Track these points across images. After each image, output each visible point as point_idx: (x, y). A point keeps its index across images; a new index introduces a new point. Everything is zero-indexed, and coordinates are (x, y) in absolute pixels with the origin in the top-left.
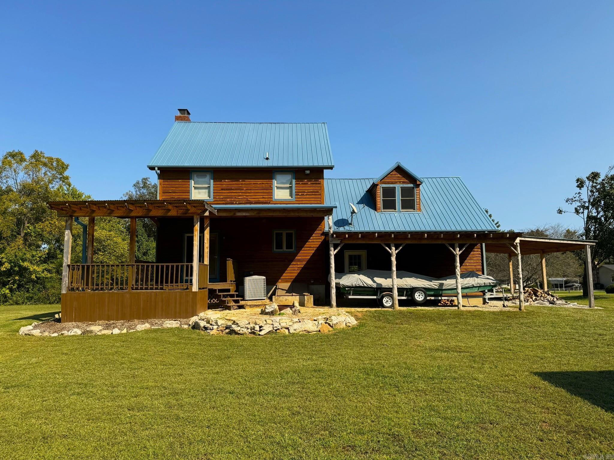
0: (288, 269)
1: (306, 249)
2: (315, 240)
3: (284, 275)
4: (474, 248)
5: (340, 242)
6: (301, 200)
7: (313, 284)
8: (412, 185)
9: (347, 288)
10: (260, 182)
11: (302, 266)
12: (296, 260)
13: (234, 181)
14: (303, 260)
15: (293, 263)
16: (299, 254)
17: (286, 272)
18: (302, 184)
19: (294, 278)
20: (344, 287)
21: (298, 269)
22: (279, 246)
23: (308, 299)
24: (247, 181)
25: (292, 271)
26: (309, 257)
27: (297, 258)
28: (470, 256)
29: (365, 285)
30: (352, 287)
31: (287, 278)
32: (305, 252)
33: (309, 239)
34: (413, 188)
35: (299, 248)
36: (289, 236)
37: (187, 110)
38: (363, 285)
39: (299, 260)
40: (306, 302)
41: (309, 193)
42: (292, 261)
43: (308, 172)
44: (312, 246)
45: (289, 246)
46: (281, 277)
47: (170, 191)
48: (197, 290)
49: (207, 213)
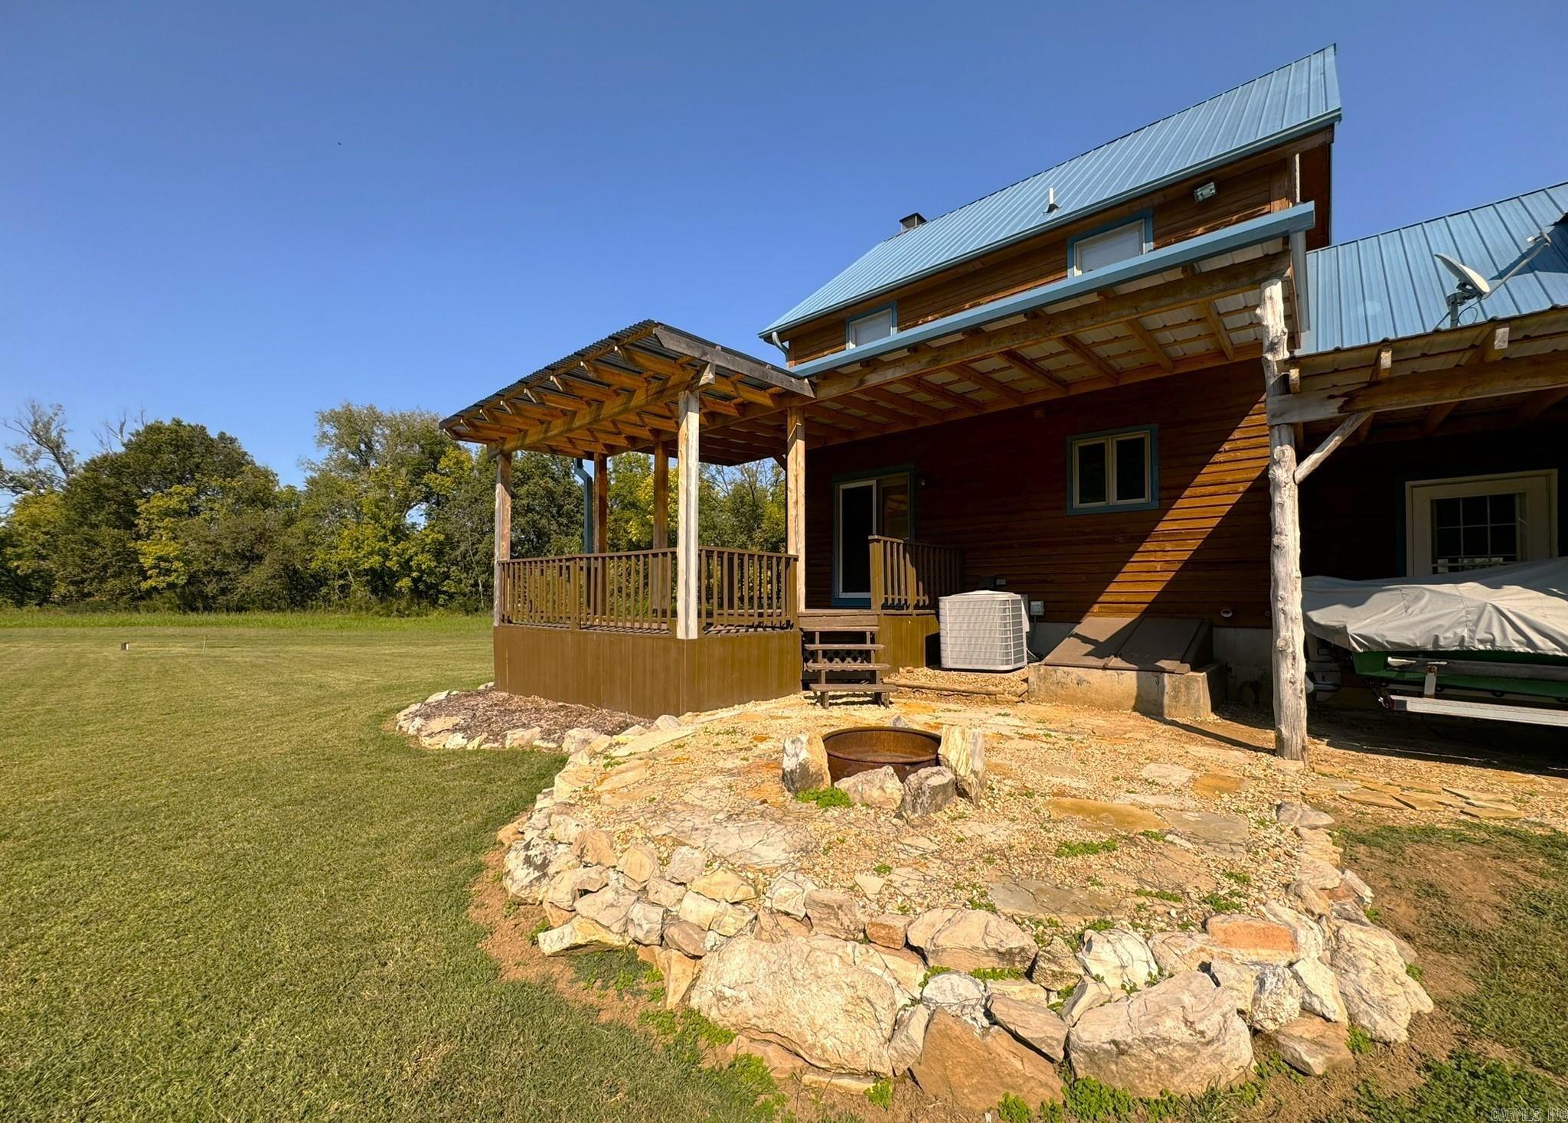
0: (1128, 567)
1: (1199, 491)
2: (1240, 455)
3: (1112, 587)
5: (1341, 409)
7: (1231, 623)
9: (1396, 654)
11: (1186, 556)
12: (1158, 536)
14: (1189, 534)
15: (1147, 546)
16: (1171, 514)
17: (1120, 577)
19: (1150, 598)
20: (1375, 648)
21: (1166, 566)
22: (1093, 489)
23: (1176, 689)
25: (1144, 576)
26: (1215, 522)
27: (1161, 527)
29: (1547, 647)
30: (1438, 654)
31: (1123, 600)
32: (1197, 502)
33: (1216, 451)
35: (1171, 493)
36: (1130, 454)
37: (917, 214)
38: (1530, 643)
39: (1172, 536)
40: (1166, 700)
42: (1143, 539)
43: (1208, 191)
44: (1229, 479)
45: (1130, 486)
46: (1100, 595)
48: (694, 635)
49: (707, 377)
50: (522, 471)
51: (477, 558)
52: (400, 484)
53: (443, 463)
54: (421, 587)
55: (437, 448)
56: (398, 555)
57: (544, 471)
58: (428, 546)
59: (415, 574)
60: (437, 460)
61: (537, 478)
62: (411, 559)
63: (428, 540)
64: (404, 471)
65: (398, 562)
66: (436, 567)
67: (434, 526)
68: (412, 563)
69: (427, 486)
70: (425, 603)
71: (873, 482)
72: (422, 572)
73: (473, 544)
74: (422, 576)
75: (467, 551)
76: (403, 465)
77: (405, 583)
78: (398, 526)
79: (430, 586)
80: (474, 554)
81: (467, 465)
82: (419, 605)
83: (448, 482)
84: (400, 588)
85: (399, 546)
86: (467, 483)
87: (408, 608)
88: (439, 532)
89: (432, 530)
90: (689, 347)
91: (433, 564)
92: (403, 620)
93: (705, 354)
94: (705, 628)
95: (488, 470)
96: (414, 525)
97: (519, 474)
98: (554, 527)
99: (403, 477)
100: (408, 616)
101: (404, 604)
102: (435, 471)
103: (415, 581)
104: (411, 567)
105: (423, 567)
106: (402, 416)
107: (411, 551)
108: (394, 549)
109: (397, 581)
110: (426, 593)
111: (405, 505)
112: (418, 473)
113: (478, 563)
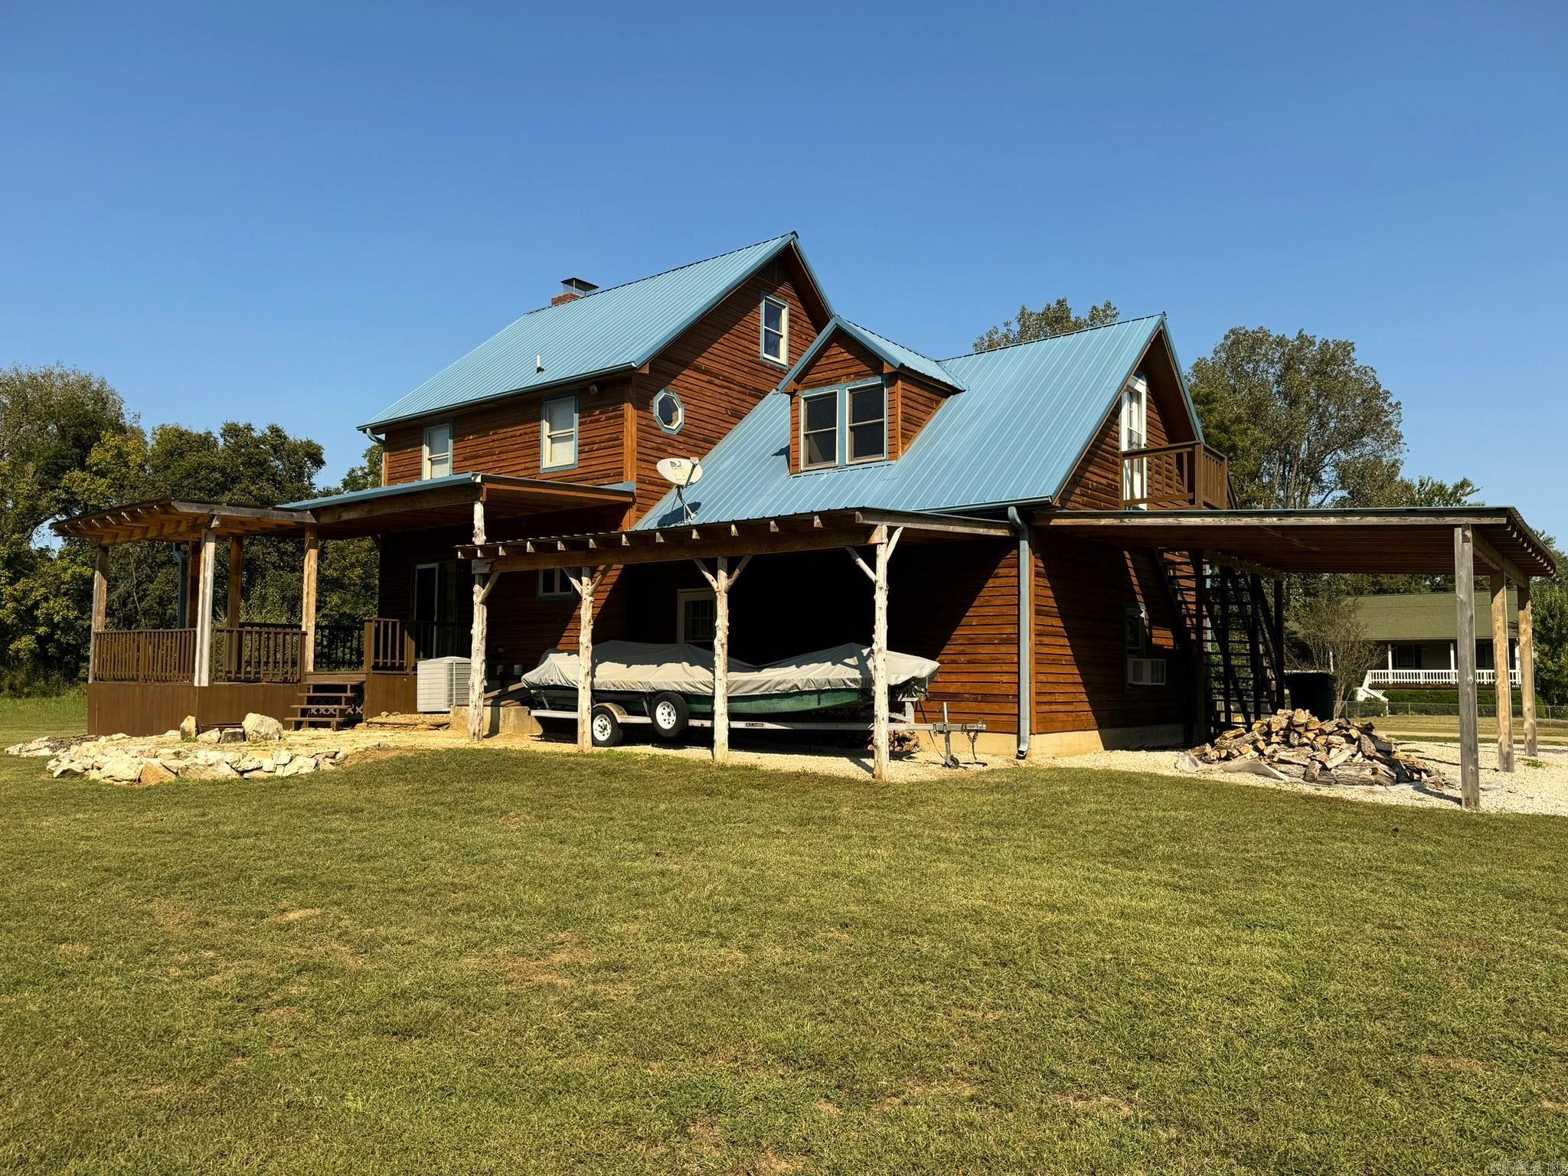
4: (996, 566)
5: (490, 569)
6: (587, 464)
8: (877, 381)
9: (533, 688)
10: (521, 432)
13: (482, 435)
18: (591, 422)
24: (503, 433)
28: (984, 592)
29: (564, 682)
34: (881, 387)
41: (603, 445)
43: (594, 389)
47: (397, 475)
48: (205, 683)
49: (215, 523)
50: (223, 471)
51: (145, 604)
52: (23, 488)
53: (95, 456)
54: (51, 650)
55: (87, 433)
56: (16, 600)
57: (259, 470)
58: (64, 587)
59: (41, 630)
60: (86, 449)
61: (246, 482)
62: (36, 605)
63: (67, 577)
64: (30, 467)
65: (15, 611)
66: (77, 618)
67: (76, 554)
68: (38, 613)
69: (67, 490)
70: (56, 676)
71: (435, 565)
72: (54, 626)
73: (139, 584)
74: (53, 633)
75: (129, 594)
76: (27, 456)
77: (24, 643)
78: (17, 555)
79: (65, 649)
80: (140, 600)
81: (135, 459)
82: (46, 679)
83: (102, 484)
84: (18, 651)
85: (17, 586)
86: (134, 487)
87: (28, 684)
88: (84, 564)
89: (73, 561)
90: (199, 508)
91: (72, 614)
92: (18, 702)
93: (212, 510)
94: (211, 680)
95: (167, 467)
96: (43, 552)
97: (217, 475)
98: (274, 557)
99: (29, 478)
100: (28, 695)
101: (21, 676)
102: (83, 467)
103: (41, 640)
104: (36, 618)
105: (56, 619)
106: (33, 378)
107: (37, 594)
108: (9, 590)
109: (11, 642)
110: (59, 660)
111: (31, 519)
112: (53, 471)
113: (145, 613)
